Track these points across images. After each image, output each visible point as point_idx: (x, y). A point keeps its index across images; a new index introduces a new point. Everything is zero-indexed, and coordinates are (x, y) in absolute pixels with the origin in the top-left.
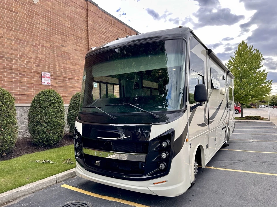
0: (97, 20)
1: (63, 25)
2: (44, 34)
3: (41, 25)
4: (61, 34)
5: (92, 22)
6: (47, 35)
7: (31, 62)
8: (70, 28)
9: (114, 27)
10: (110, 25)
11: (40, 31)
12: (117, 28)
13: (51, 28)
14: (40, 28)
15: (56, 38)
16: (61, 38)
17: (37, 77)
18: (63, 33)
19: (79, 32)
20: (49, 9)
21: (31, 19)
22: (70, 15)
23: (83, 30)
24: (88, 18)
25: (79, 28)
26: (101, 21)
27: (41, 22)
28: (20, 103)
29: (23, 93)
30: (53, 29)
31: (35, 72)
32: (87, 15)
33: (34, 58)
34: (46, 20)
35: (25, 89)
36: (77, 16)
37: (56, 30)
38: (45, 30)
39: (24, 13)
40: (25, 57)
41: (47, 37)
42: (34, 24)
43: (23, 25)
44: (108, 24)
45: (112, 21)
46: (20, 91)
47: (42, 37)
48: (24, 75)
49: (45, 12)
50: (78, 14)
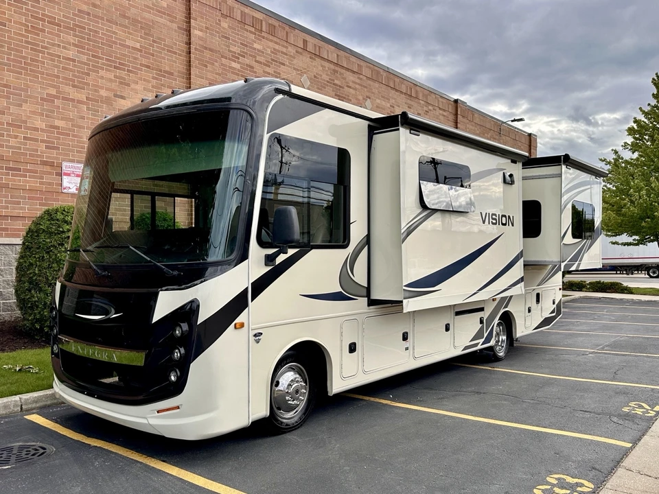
0: (217, 23)
1: (120, 44)
2: (71, 70)
3: (64, 48)
4: (115, 67)
5: (201, 31)
6: (78, 72)
7: (36, 140)
8: (141, 51)
9: (267, 39)
10: (255, 34)
11: (61, 62)
12: (278, 41)
13: (88, 55)
14: (59, 57)
15: (102, 78)
16: (115, 76)
17: (50, 173)
18: (120, 63)
19: (164, 58)
20: (85, 8)
21: (38, 35)
22: (141, 18)
23: (175, 53)
24: (190, 22)
25: (164, 49)
26: (229, 26)
27: (63, 42)
28: (7, 236)
29: (16, 212)
30: (93, 56)
31: (44, 163)
32: (190, 14)
33: (42, 130)
34: (75, 36)
35: (19, 203)
36: (162, 17)
37: (102, 59)
38: (74, 61)
39: (21, 24)
40: (20, 127)
41: (78, 77)
42: (46, 48)
43: (17, 51)
44: (251, 32)
45: (264, 23)
46: (7, 208)
47: (64, 78)
48: (19, 170)
49: (74, 14)
50: (164, 13)
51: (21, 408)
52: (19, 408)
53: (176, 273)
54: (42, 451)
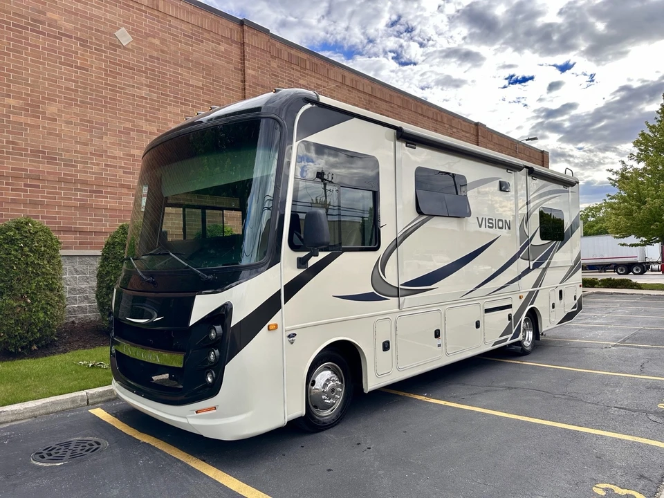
0: (267, 63)
1: (185, 84)
2: (144, 107)
3: (138, 88)
4: (182, 103)
5: (254, 70)
6: (150, 108)
7: (116, 167)
8: (202, 89)
9: (310, 76)
10: (300, 72)
11: (135, 100)
12: (320, 77)
13: (158, 93)
14: (134, 96)
15: (170, 112)
16: (181, 111)
17: (127, 195)
18: (185, 100)
19: (223, 95)
20: (155, 54)
21: (116, 78)
22: (203, 61)
23: (233, 90)
24: (244, 63)
25: (222, 87)
26: (278, 66)
27: (136, 83)
28: (92, 248)
29: (98, 228)
30: (162, 94)
31: (122, 186)
32: (244, 56)
33: (120, 158)
34: (147, 77)
35: (101, 220)
36: (220, 59)
37: (170, 96)
38: (146, 99)
39: (101, 69)
40: (101, 156)
41: (150, 112)
42: (122, 88)
43: (97, 91)
44: (296, 70)
45: (308, 63)
46: (91, 225)
47: (138, 114)
48: (101, 192)
49: (146, 60)
50: (222, 56)
51: (88, 402)
52: (86, 403)
53: (210, 277)
54: (96, 446)
